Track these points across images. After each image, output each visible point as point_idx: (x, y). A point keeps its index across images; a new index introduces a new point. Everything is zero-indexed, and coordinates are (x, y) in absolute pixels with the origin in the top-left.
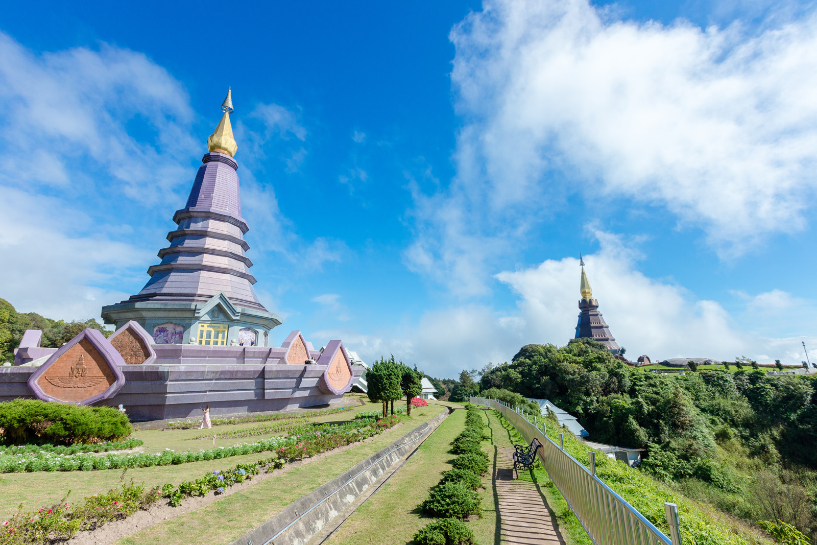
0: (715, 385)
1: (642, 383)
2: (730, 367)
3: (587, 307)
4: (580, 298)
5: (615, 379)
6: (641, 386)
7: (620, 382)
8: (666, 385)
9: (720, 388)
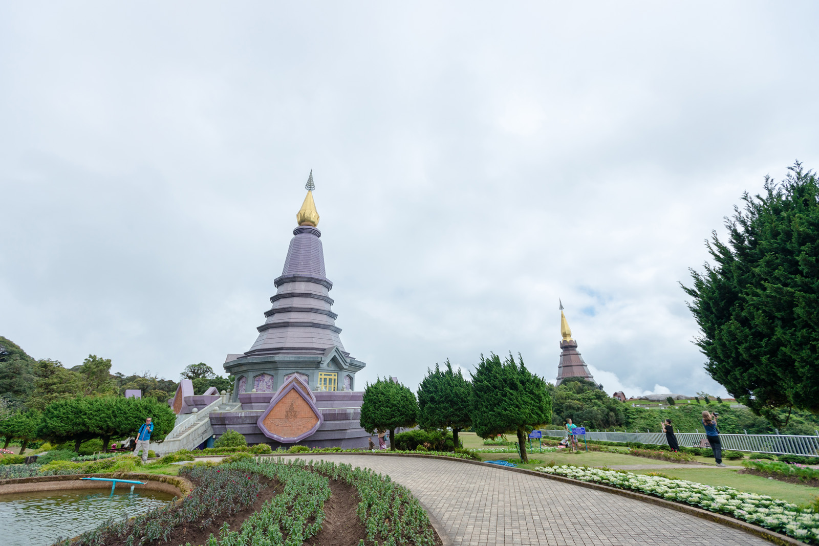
0: (693, 417)
1: (634, 417)
2: (700, 401)
3: (568, 348)
4: (561, 339)
5: (612, 414)
6: (634, 419)
7: (616, 415)
8: (655, 418)
9: (696, 420)
